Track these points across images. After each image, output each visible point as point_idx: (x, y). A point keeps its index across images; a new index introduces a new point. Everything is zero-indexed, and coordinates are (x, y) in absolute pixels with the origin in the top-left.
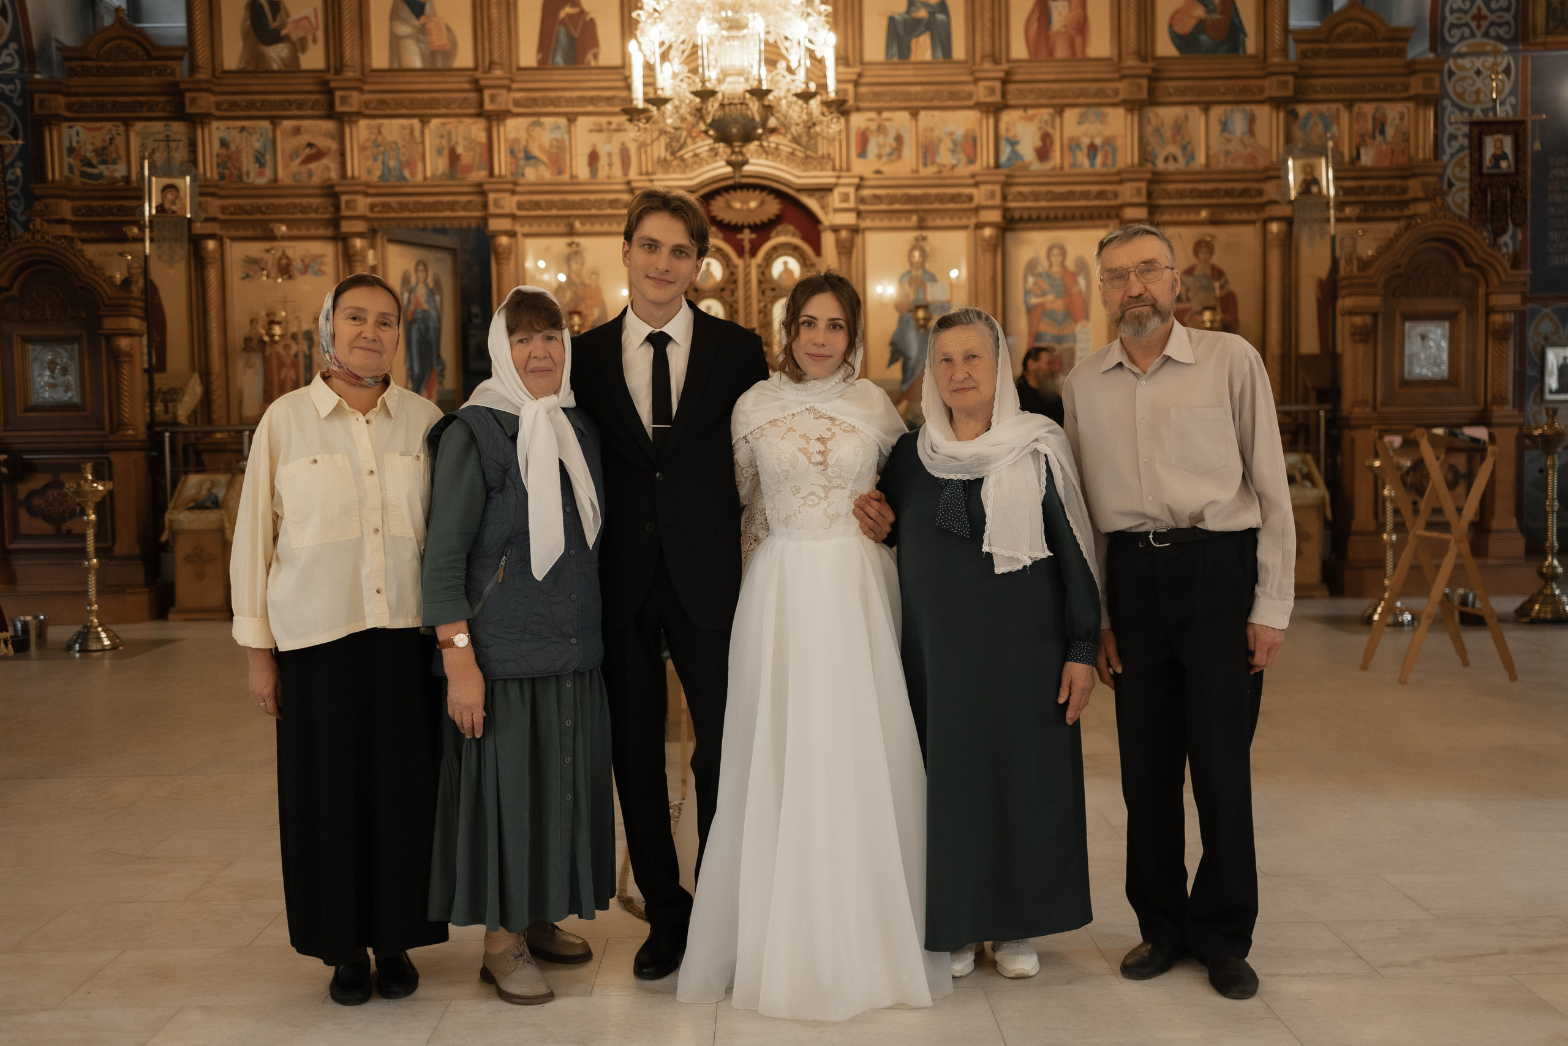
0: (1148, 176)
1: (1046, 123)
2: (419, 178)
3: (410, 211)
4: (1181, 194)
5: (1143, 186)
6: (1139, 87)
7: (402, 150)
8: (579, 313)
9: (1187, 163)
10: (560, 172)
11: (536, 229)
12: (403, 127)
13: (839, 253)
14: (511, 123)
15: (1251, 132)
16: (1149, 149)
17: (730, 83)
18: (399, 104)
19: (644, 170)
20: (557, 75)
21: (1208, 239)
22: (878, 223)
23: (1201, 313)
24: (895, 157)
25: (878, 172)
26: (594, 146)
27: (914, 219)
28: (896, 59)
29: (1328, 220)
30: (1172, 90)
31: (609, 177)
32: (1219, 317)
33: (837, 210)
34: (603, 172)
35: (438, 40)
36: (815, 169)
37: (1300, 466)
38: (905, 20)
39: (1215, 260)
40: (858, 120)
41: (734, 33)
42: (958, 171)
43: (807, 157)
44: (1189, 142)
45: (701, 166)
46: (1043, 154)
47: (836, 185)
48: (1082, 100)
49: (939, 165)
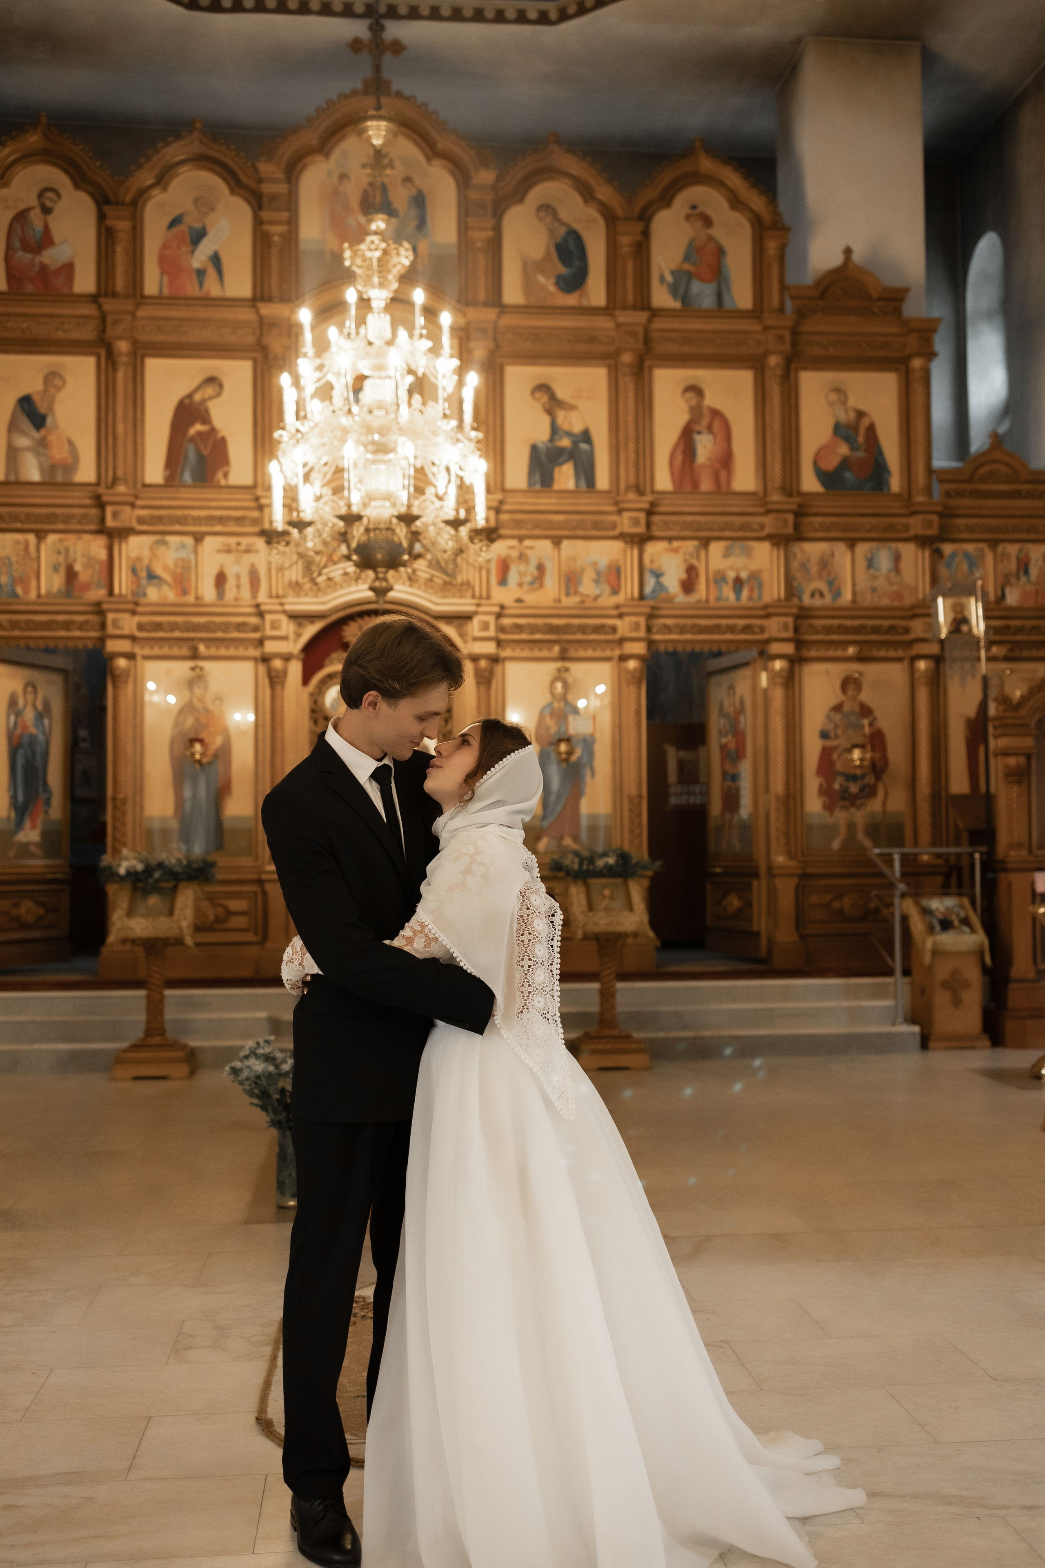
0: (795, 611)
1: (692, 555)
2: (33, 595)
3: (21, 629)
4: (828, 630)
5: (790, 620)
6: (785, 522)
7: (15, 566)
8: (201, 741)
9: (834, 599)
10: (185, 592)
11: (156, 651)
12: (17, 542)
13: (478, 683)
14: (134, 541)
15: (897, 569)
16: (795, 584)
17: (375, 507)
18: (14, 518)
19: (274, 592)
20: (186, 493)
21: (857, 675)
22: (518, 653)
23: (850, 750)
24: (536, 585)
25: (519, 601)
26: (222, 567)
27: (556, 649)
28: (538, 487)
29: (978, 659)
30: (817, 526)
31: (236, 599)
32: (868, 755)
33: (476, 639)
34: (230, 593)
35: (59, 453)
36: (454, 596)
37: (957, 909)
38: (548, 449)
39: (864, 697)
40: (500, 548)
41: (380, 456)
42: (602, 602)
43: (446, 583)
44: (835, 578)
45: (335, 590)
46: (688, 586)
47: (476, 613)
48: (727, 533)
49: (582, 595)
